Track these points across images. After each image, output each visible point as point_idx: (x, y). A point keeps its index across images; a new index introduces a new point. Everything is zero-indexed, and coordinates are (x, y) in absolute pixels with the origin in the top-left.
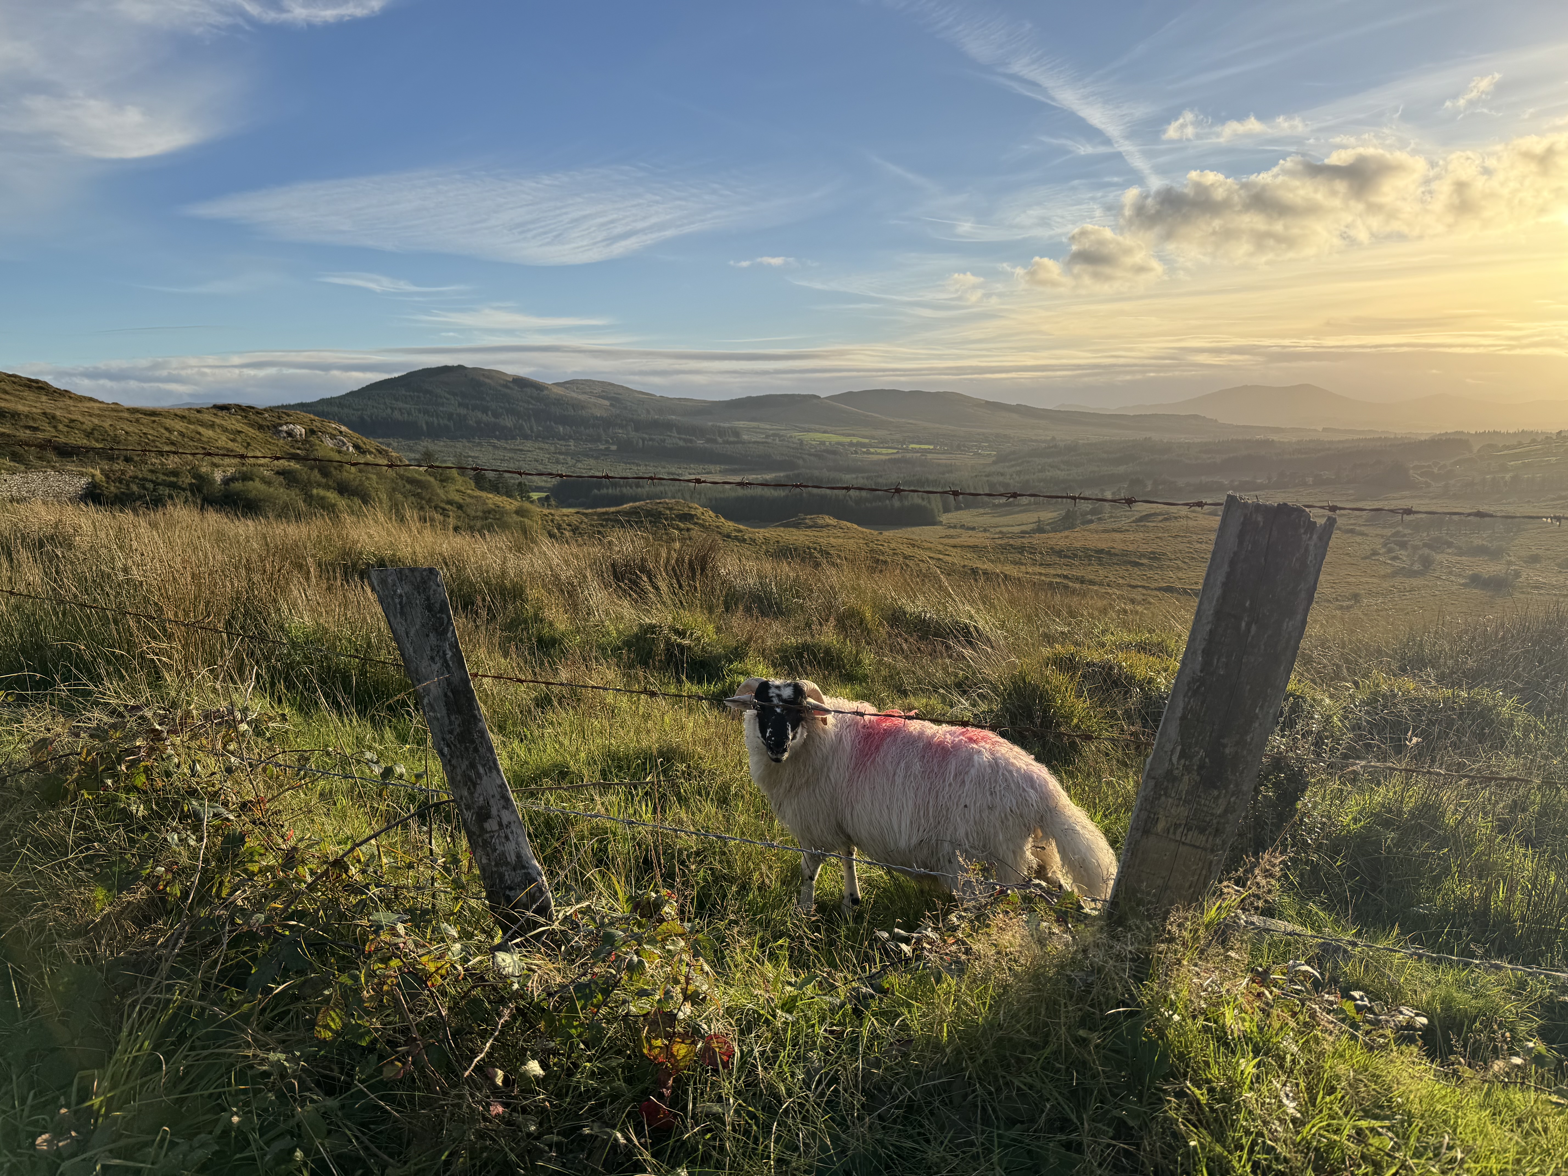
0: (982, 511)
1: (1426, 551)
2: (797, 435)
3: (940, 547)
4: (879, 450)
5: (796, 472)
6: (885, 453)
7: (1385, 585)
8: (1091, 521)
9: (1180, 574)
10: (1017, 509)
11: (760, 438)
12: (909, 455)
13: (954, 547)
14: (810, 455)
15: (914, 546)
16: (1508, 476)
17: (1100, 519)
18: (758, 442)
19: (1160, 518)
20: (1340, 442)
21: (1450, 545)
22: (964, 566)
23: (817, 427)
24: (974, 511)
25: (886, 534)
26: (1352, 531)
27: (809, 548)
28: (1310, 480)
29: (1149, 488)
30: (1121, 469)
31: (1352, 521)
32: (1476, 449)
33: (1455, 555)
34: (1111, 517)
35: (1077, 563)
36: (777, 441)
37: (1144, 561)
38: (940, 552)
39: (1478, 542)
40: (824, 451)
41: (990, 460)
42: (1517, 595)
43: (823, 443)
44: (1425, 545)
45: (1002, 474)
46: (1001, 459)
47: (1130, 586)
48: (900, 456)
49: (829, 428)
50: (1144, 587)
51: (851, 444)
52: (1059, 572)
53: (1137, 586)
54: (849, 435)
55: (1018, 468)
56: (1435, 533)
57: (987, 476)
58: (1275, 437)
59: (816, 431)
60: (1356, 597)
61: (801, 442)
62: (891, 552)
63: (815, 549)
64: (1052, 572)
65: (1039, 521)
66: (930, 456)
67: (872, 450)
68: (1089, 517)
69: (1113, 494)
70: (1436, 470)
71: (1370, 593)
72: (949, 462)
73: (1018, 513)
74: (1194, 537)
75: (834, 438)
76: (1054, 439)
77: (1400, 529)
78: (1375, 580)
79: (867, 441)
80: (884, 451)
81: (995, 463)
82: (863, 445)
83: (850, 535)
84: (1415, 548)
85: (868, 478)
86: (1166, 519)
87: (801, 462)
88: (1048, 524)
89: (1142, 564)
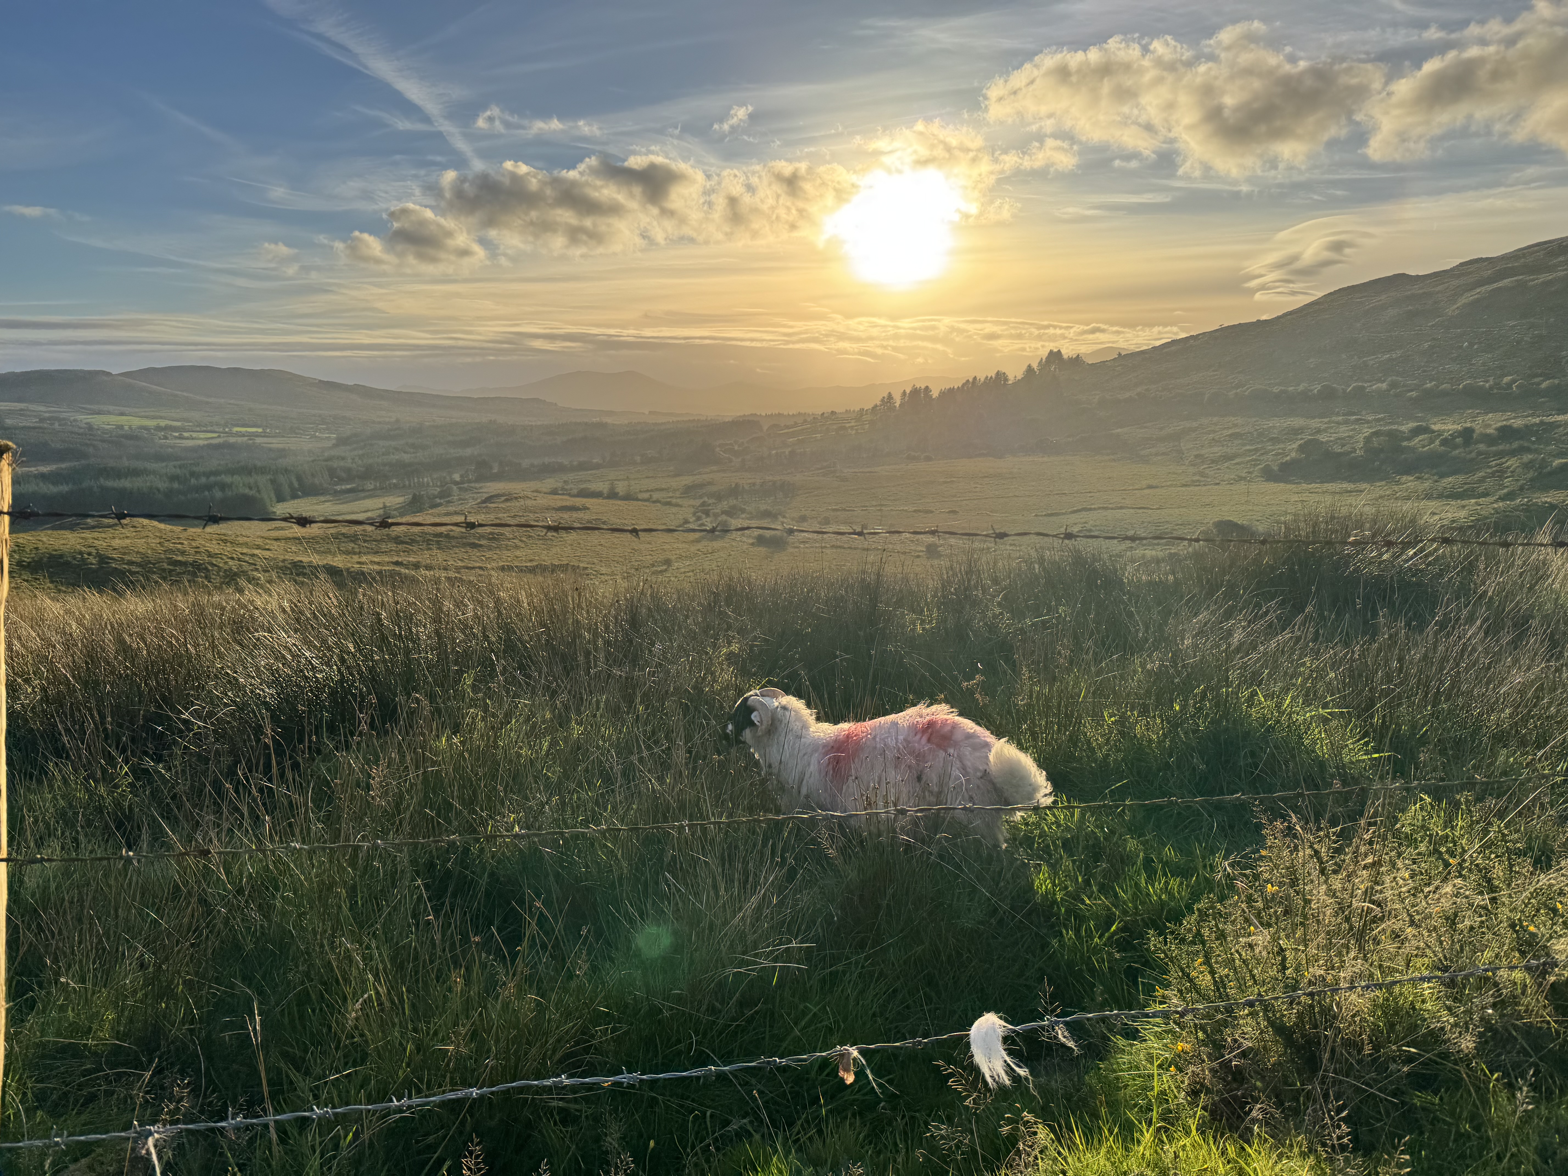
0: (322, 498)
1: (724, 517)
2: (83, 418)
3: (259, 542)
4: (194, 435)
5: (83, 462)
6: (202, 439)
7: (693, 549)
8: (440, 505)
9: (518, 553)
10: (363, 495)
11: (31, 422)
12: (232, 440)
13: (277, 539)
14: (103, 441)
15: (225, 541)
16: (787, 451)
17: (449, 502)
18: (29, 428)
19: (503, 498)
20: (662, 424)
21: (743, 511)
22: (284, 561)
23: (111, 408)
24: (314, 499)
25: (191, 531)
26: (669, 504)
27: (81, 553)
28: (638, 459)
29: (495, 471)
30: (468, 452)
31: (671, 494)
32: (765, 428)
33: (748, 519)
34: (460, 499)
35: (415, 549)
36: (56, 426)
37: (483, 542)
38: (258, 547)
39: (763, 507)
40: (123, 436)
41: (329, 444)
42: (791, 550)
43: (121, 427)
44: (723, 512)
45: (343, 458)
46: (342, 441)
47: (467, 568)
48: (221, 440)
49: (127, 410)
50: (481, 568)
51: (159, 428)
52: (395, 559)
53: (473, 568)
54: (154, 418)
55: (361, 452)
56: (733, 502)
57: (326, 460)
58: (608, 420)
59: (109, 413)
60: (668, 562)
61: (90, 427)
62: (192, 551)
63: (89, 554)
64: (387, 559)
65: (385, 507)
66: (258, 440)
67: (186, 434)
68: (438, 501)
69: (461, 476)
70: (736, 448)
71: (680, 557)
72: (280, 446)
73: (364, 498)
74: (531, 515)
75: (136, 422)
76: (398, 421)
77: (706, 499)
78: (684, 545)
79: (178, 424)
80: (202, 435)
81: (335, 446)
82: (175, 429)
83: (143, 534)
84: (716, 515)
85: (180, 467)
86: (507, 500)
87: (91, 450)
88: (395, 510)
89: (481, 546)
